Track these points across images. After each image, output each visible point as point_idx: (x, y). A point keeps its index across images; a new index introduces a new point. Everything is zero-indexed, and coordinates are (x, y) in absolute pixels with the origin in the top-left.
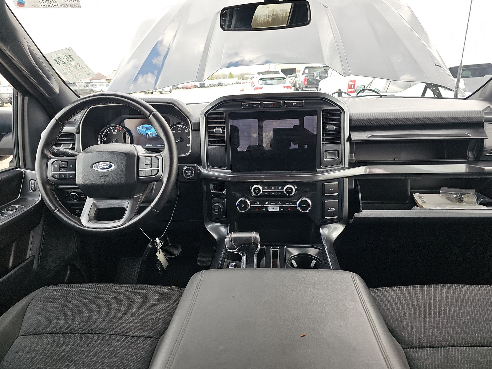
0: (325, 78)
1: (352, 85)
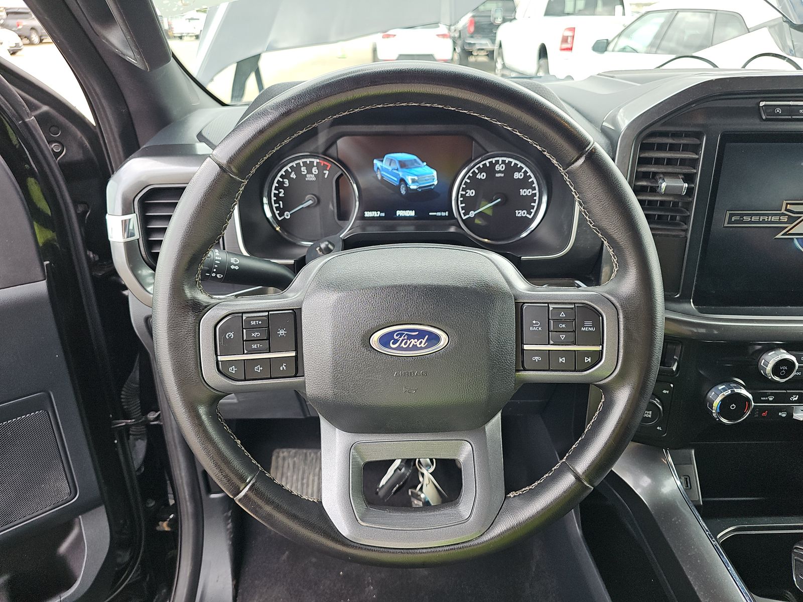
0: (511, 20)
1: (568, 36)
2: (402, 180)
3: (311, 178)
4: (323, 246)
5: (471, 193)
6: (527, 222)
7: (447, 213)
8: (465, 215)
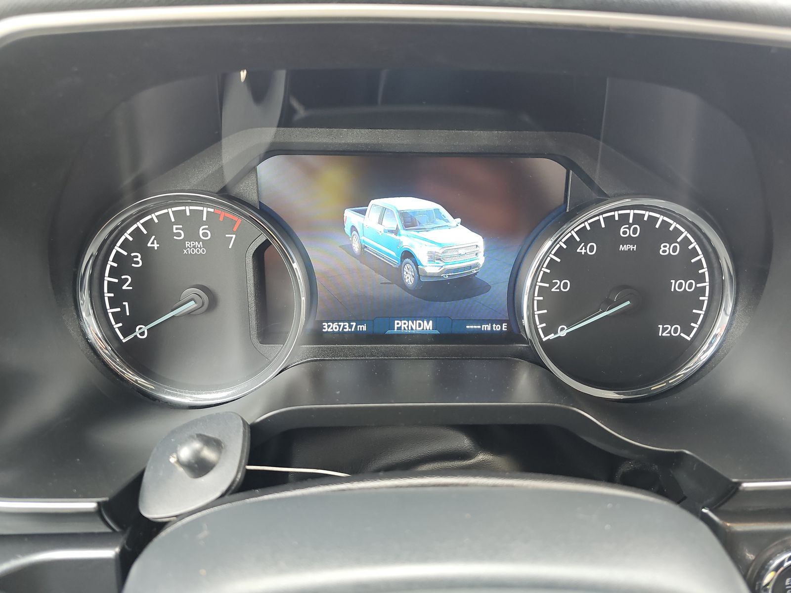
2: (408, 255)
3: (193, 248)
4: (185, 453)
5: (562, 285)
6: (684, 351)
7: (504, 326)
8: (546, 332)
